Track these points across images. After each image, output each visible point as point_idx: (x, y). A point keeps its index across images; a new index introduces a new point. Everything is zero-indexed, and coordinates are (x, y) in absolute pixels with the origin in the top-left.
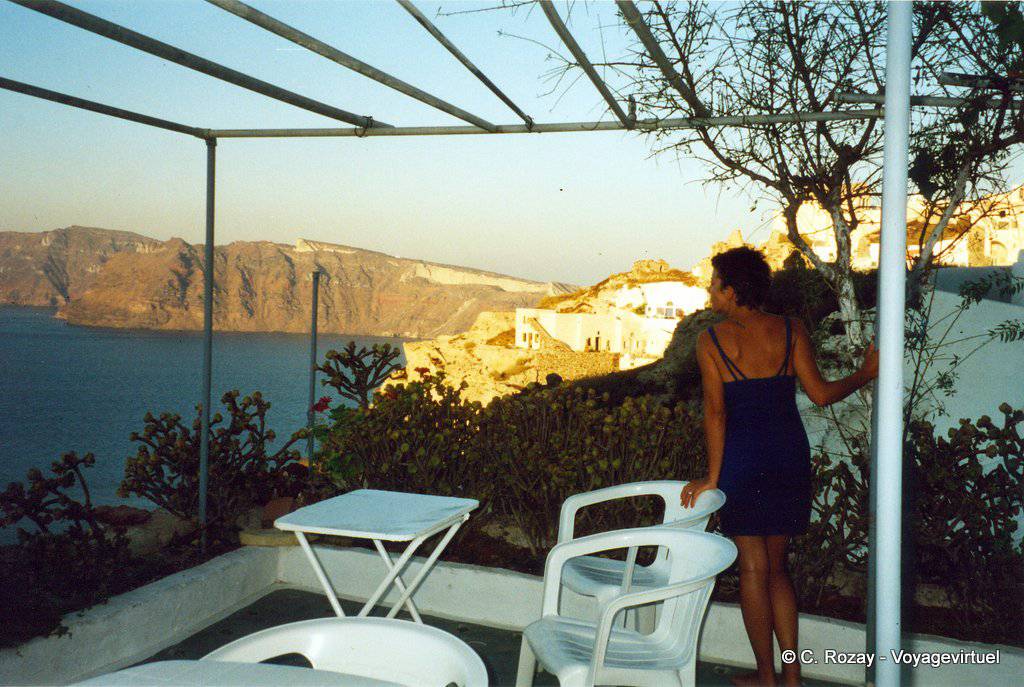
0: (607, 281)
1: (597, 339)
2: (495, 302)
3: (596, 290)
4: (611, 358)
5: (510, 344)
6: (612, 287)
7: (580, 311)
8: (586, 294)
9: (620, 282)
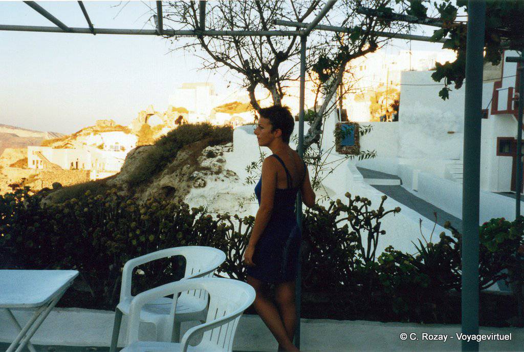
0: (81, 131)
1: (77, 162)
2: (13, 143)
3: (75, 136)
4: (86, 172)
5: (24, 166)
6: (84, 134)
7: (66, 148)
8: (69, 139)
9: (89, 132)
